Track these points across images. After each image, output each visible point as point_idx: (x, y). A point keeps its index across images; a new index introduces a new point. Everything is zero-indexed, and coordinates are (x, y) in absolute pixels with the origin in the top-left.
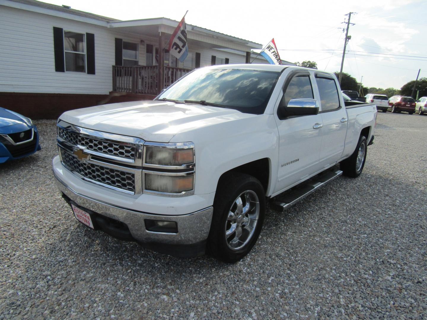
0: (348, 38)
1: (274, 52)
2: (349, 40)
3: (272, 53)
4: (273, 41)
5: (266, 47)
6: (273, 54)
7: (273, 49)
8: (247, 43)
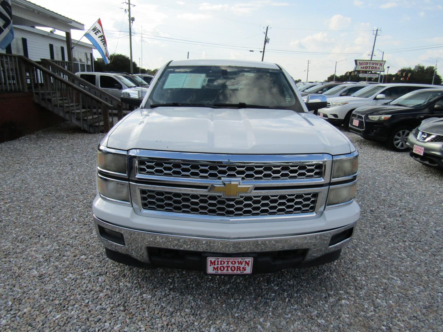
0: (132, 20)
1: (101, 37)
2: (133, 22)
3: (99, 37)
4: (99, 22)
5: (92, 28)
6: (100, 39)
7: (100, 32)
8: (71, 22)
